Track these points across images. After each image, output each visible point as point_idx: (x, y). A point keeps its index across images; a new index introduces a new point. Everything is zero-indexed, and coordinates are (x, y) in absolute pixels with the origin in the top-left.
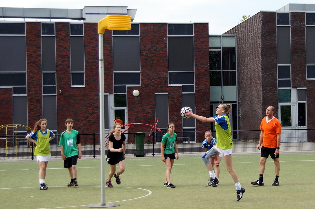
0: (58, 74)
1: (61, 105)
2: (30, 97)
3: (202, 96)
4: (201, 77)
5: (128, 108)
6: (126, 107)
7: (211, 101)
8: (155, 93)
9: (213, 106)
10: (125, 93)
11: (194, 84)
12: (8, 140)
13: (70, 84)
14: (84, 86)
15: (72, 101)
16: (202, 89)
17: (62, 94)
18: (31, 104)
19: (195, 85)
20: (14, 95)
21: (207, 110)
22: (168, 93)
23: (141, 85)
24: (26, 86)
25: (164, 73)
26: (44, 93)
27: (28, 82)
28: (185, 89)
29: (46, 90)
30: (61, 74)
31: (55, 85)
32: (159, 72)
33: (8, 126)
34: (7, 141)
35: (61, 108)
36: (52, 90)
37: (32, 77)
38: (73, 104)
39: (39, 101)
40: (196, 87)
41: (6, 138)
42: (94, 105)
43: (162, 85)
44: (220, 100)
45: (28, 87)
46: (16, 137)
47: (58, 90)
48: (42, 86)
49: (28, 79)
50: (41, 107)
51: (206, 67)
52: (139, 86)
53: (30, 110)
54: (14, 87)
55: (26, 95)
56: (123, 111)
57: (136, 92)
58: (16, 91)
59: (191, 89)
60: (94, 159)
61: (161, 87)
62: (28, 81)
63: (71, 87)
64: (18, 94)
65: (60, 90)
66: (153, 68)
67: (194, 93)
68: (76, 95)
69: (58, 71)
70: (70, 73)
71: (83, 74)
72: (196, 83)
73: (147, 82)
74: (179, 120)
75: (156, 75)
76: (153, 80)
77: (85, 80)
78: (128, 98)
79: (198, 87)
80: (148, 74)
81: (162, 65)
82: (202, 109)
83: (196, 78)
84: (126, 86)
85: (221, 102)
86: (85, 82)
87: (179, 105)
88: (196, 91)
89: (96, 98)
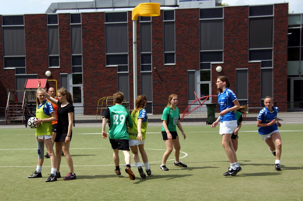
0: (153, 54)
1: (155, 80)
2: (131, 74)
3: (279, 71)
4: (279, 53)
5: (212, 82)
6: (210, 82)
7: (289, 74)
8: (236, 69)
9: (291, 79)
10: (210, 70)
11: (272, 60)
13: (163, 63)
14: (174, 64)
16: (280, 64)
17: (156, 70)
19: (274, 61)
20: (118, 72)
21: (284, 83)
22: (247, 69)
23: (224, 62)
24: (128, 65)
25: (245, 51)
26: (142, 71)
27: (129, 62)
28: (263, 64)
30: (155, 54)
32: (240, 50)
35: (155, 83)
38: (165, 79)
39: (138, 77)
40: (274, 63)
43: (243, 62)
44: (297, 74)
45: (129, 65)
47: (153, 68)
48: (140, 64)
51: (285, 44)
52: (222, 62)
53: (131, 84)
54: (118, 66)
55: (128, 72)
56: (208, 85)
57: (219, 68)
59: (270, 64)
61: (242, 63)
62: (129, 60)
63: (164, 65)
65: (155, 68)
66: (234, 47)
67: (272, 68)
68: (167, 72)
69: (153, 51)
70: (163, 53)
72: (274, 59)
73: (229, 59)
74: (257, 93)
75: (237, 52)
76: (234, 58)
77: (176, 59)
78: (212, 74)
79: (276, 62)
80: (230, 52)
81: (242, 44)
82: (280, 83)
83: (274, 54)
84: (210, 63)
85: (298, 76)
86: (176, 60)
87: (257, 79)
88: (274, 66)
89: (184, 74)
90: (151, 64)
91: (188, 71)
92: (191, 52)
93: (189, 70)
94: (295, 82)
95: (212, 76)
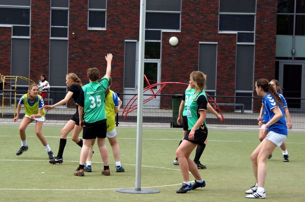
0: (71, 12)
1: (73, 53)
2: (34, 41)
3: (264, 49)
4: (264, 22)
5: (162, 61)
6: (159, 60)
7: (277, 55)
8: (200, 43)
9: (280, 63)
10: (159, 41)
11: (254, 32)
12: (5, 96)
13: (87, 26)
14: (104, 29)
15: (88, 49)
16: (265, 39)
17: (76, 38)
18: (35, 51)
19: (256, 33)
20: (13, 37)
21: (270, 69)
22: (217, 43)
23: (182, 30)
24: (30, 26)
25: (213, 15)
26: (52, 36)
27: (32, 21)
28: (241, 38)
29: (55, 33)
30: (75, 11)
31: (67, 26)
32: (206, 13)
33: (6, 77)
34: (3, 98)
35: (73, 57)
36: (63, 33)
37: (38, 14)
38: (89, 52)
39: (45, 47)
40: (256, 37)
41: (2, 93)
42: (117, 54)
43: (210, 32)
44: (289, 55)
45: (32, 27)
46: (15, 93)
47: (71, 33)
48: (49, 26)
49: (32, 16)
50: (48, 55)
51: (273, 9)
52: (179, 31)
53: (34, 58)
54: (13, 26)
55: (29, 37)
56: (156, 64)
57: (173, 40)
58: (17, 31)
59: (249, 38)
60: (117, 127)
61: (209, 34)
62: (32, 19)
63: (88, 29)
64: (18, 35)
65: (73, 33)
66: (197, 8)
67: (254, 44)
68: (93, 41)
69: (71, 7)
70: (87, 11)
71: (104, 12)
72: (256, 30)
73: (190, 26)
74: (230, 81)
75: (202, 17)
76: (197, 25)
77: (107, 21)
78: (162, 48)
79: (260, 36)
80: (192, 15)
81: (210, 4)
82: (264, 67)
83: (257, 23)
84: (160, 31)
85: (291, 59)
86: (107, 23)
87: (231, 60)
88: (256, 41)
89: (120, 46)
90: (68, 27)
91: (126, 41)
92: (131, 11)
93: (128, 39)
94: (286, 67)
95: (162, 51)
